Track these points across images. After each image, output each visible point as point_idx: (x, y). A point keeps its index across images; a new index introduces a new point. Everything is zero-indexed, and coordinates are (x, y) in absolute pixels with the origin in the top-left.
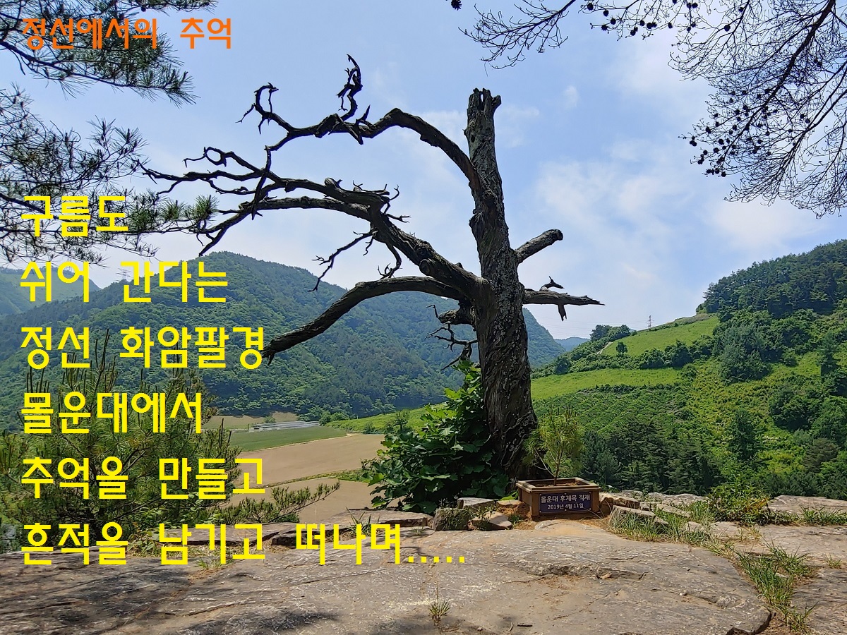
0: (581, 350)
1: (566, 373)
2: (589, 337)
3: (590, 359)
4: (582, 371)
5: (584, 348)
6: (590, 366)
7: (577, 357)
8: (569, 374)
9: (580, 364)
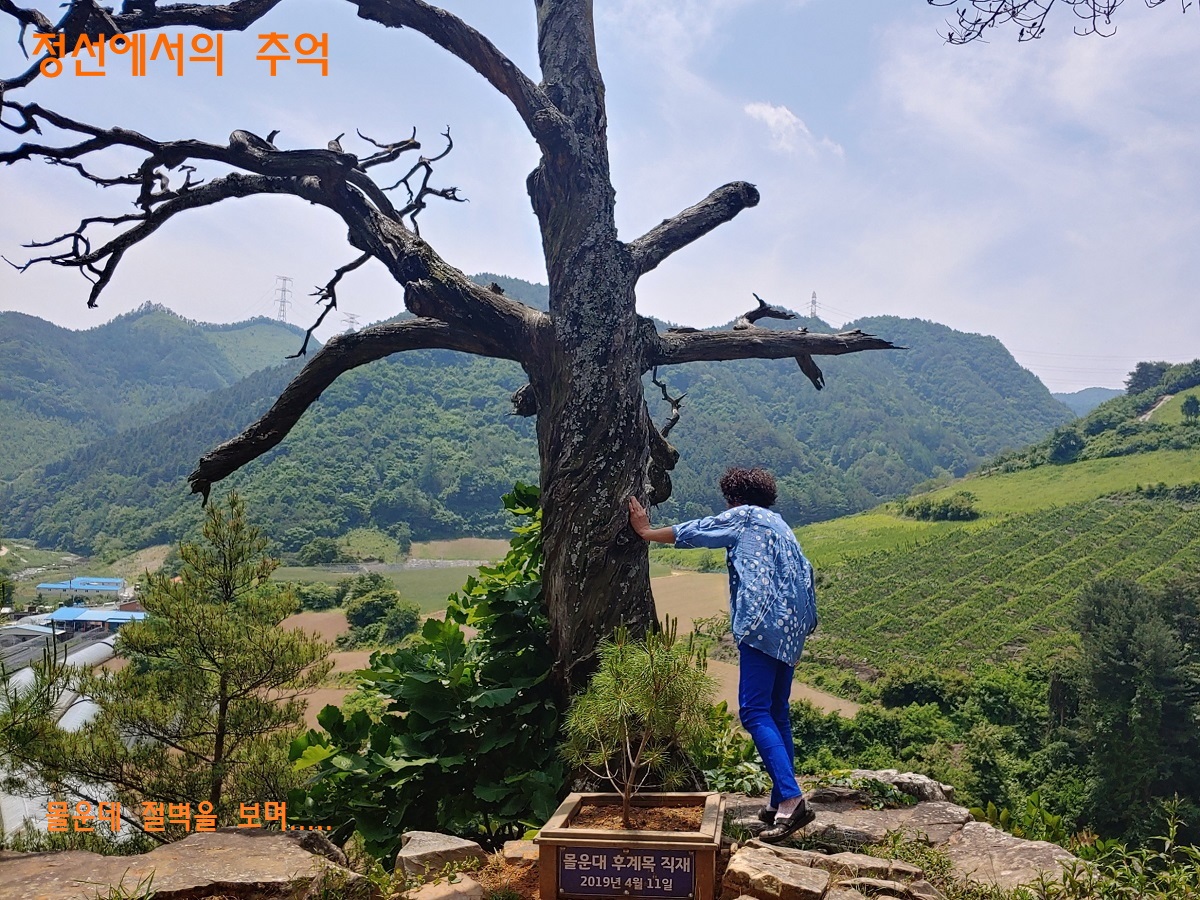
0: (1106, 413)
1: (1075, 461)
2: (1124, 387)
3: (1125, 432)
4: (1107, 456)
5: (1111, 410)
6: (1124, 447)
7: (1097, 428)
8: (1079, 463)
9: (1104, 441)
